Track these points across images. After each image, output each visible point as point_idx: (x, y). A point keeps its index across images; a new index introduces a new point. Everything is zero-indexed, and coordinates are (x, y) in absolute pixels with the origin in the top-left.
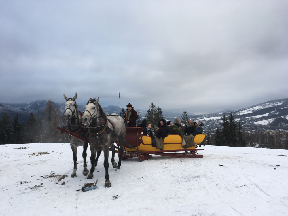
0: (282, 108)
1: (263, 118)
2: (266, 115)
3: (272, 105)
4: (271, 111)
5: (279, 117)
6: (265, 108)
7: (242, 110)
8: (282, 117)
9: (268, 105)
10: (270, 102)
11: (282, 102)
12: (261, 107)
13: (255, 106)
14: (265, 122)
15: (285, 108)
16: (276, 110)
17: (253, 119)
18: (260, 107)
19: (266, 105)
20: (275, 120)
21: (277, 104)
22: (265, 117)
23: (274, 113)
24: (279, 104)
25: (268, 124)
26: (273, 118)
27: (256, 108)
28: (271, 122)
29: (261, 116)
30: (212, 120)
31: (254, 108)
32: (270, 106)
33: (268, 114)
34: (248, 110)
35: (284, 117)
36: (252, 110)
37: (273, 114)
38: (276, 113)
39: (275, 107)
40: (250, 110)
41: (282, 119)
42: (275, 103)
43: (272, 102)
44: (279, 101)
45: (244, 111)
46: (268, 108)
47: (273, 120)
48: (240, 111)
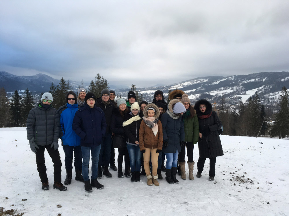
0: (207, 84)
1: (191, 93)
2: (194, 90)
3: (199, 81)
4: (198, 87)
5: (205, 93)
6: (194, 84)
7: (174, 85)
8: (207, 93)
9: (196, 81)
10: (198, 79)
11: (208, 79)
12: (190, 83)
13: (185, 82)
14: (192, 97)
15: (210, 84)
16: (202, 86)
18: (189, 83)
19: (194, 81)
20: (201, 95)
21: (203, 80)
22: (193, 92)
23: (201, 89)
24: (205, 81)
25: (195, 99)
26: (200, 93)
27: (186, 84)
28: (198, 97)
29: (189, 91)
30: (147, 94)
31: (184, 83)
32: (197, 83)
33: (196, 89)
34: (179, 85)
35: (209, 93)
36: (182, 85)
37: (200, 90)
38: (202, 89)
39: (202, 83)
40: (180, 86)
41: (207, 94)
42: (202, 80)
44: (205, 78)
45: (175, 86)
47: (199, 95)
48: (172, 85)
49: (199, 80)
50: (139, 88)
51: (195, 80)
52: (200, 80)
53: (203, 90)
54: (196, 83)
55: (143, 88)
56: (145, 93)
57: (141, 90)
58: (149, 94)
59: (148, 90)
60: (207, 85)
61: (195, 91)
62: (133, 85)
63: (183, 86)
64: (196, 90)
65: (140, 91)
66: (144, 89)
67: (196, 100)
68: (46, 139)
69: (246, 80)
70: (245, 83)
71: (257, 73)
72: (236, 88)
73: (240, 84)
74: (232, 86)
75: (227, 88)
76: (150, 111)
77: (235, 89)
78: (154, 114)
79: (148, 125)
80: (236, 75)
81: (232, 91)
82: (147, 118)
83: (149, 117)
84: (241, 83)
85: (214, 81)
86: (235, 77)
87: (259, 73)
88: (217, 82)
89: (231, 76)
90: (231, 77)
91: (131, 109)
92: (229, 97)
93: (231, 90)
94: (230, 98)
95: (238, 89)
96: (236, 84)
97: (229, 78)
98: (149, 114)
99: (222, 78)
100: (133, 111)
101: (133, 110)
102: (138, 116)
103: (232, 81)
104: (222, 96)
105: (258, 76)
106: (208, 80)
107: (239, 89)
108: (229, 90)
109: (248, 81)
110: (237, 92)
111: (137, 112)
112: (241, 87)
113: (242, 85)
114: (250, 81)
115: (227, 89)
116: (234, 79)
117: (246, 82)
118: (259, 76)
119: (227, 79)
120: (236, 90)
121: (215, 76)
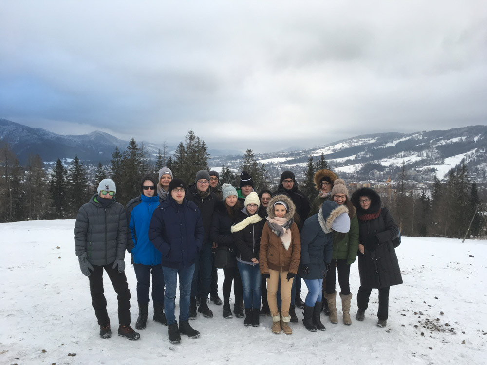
1: (347, 163)
2: (352, 157)
3: (362, 142)
4: (360, 152)
5: (371, 162)
6: (352, 146)
7: (318, 149)
8: (376, 162)
9: (356, 142)
10: (359, 138)
11: (376, 139)
12: (346, 145)
13: (336, 143)
14: (350, 169)
15: (380, 147)
16: (366, 150)
17: (334, 164)
18: (344, 145)
19: (353, 142)
20: (365, 165)
21: (369, 140)
22: (351, 160)
23: (364, 154)
24: (372, 141)
25: (354, 173)
26: (362, 163)
27: (339, 146)
28: (359, 169)
29: (345, 159)
30: (272, 164)
31: (335, 146)
32: (359, 144)
33: (355, 155)
34: (327, 148)
35: (378, 162)
36: (332, 149)
37: (362, 157)
38: (367, 154)
39: (366, 146)
40: (329, 149)
41: (376, 164)
42: (366, 139)
43: (361, 138)
44: (372, 136)
45: (320, 150)
46: (355, 147)
47: (362, 165)
48: (315, 149)
49: (361, 140)
50: (259, 154)
51: (355, 140)
52: (363, 139)
53: (368, 156)
54: (356, 145)
55: (265, 154)
56: (268, 162)
57: (261, 157)
58: (276, 164)
59: (274, 157)
60: (375, 148)
61: (354, 158)
62: (249, 149)
63: (334, 150)
64: (356, 158)
65: (260, 159)
66: (267, 157)
67: (356, 174)
68: (106, 255)
69: (444, 139)
70: (442, 145)
71: (463, 127)
72: (427, 154)
73: (434, 147)
74: (419, 149)
75: (410, 152)
76: (278, 207)
77: (425, 155)
78: (284, 212)
79: (275, 231)
80: (427, 131)
81: (419, 159)
82: (272, 218)
83: (277, 218)
84: (435, 144)
85: (388, 142)
86: (425, 134)
87: (467, 127)
88: (392, 143)
89: (418, 133)
90: (417, 135)
91: (247, 203)
92: (413, 169)
93: (418, 156)
94: (415, 170)
95: (430, 155)
96: (427, 147)
97: (414, 136)
98: (276, 212)
99: (402, 136)
100: (249, 208)
101: (250, 205)
102: (257, 215)
103: (419, 141)
104: (402, 167)
105: (465, 132)
106: (378, 138)
107: (432, 155)
108: (414, 156)
109: (448, 141)
110: (427, 160)
111: (256, 208)
112: (436, 151)
113: (438, 148)
114: (450, 140)
115: (410, 155)
116: (423, 138)
117: (444, 143)
118: (467, 131)
119: (410, 137)
120: (427, 156)
121: (389, 133)
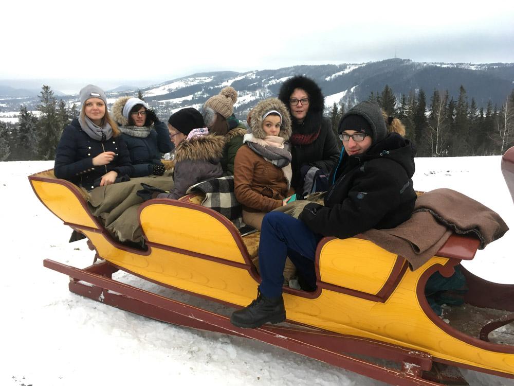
0: (212, 86)
2: (189, 98)
3: (198, 81)
4: (197, 92)
6: (188, 85)
7: (152, 88)
9: (193, 81)
10: (195, 76)
11: (212, 77)
13: (172, 82)
15: (216, 87)
16: (203, 90)
17: (170, 105)
18: (180, 84)
19: (189, 80)
21: (205, 79)
22: (188, 101)
23: (201, 94)
24: (208, 80)
26: (200, 103)
27: (174, 86)
29: (181, 99)
31: (171, 85)
32: (195, 84)
33: (192, 96)
36: (167, 88)
37: (199, 97)
38: (204, 94)
39: (203, 85)
40: (164, 89)
42: (202, 78)
43: (197, 77)
44: (209, 75)
45: (155, 89)
47: (199, 106)
51: (191, 79)
52: (199, 78)
54: (192, 84)
63: (169, 90)
70: (273, 85)
72: (260, 93)
73: (266, 86)
74: (253, 89)
75: (244, 92)
77: (258, 95)
80: (259, 70)
86: (258, 73)
87: (294, 67)
88: (228, 82)
90: (250, 74)
92: (248, 109)
93: (252, 96)
95: (263, 95)
96: (259, 86)
99: (237, 75)
105: (292, 71)
114: (280, 80)
115: (245, 95)
116: (256, 78)
117: (275, 83)
119: (244, 77)
121: (225, 72)
